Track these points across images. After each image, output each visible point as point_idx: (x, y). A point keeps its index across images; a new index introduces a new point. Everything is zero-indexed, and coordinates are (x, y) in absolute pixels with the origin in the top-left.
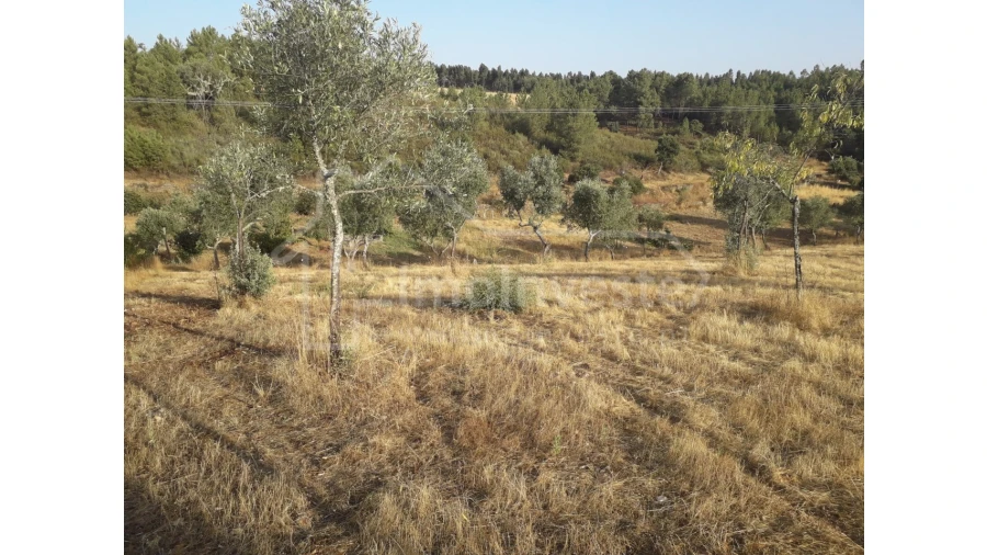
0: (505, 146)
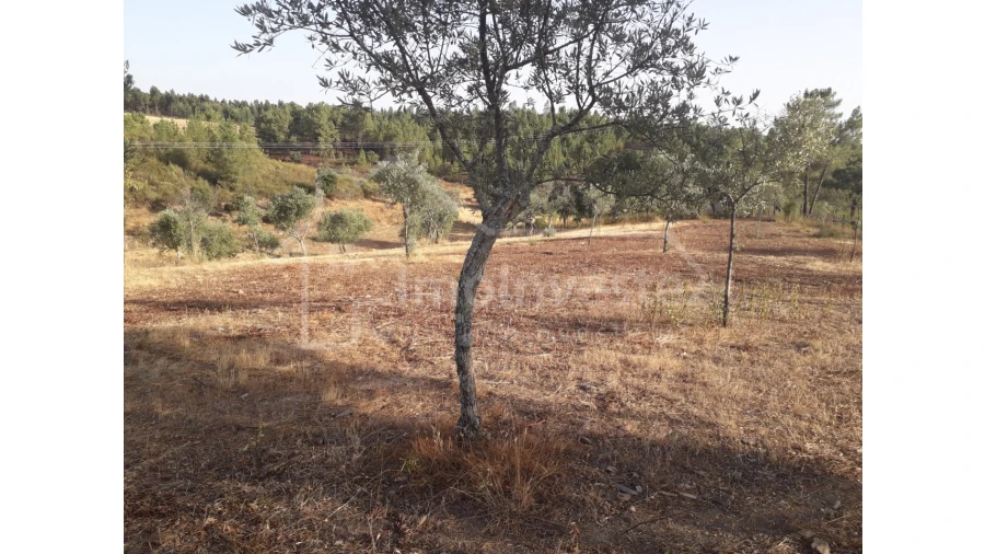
0: (155, 177)
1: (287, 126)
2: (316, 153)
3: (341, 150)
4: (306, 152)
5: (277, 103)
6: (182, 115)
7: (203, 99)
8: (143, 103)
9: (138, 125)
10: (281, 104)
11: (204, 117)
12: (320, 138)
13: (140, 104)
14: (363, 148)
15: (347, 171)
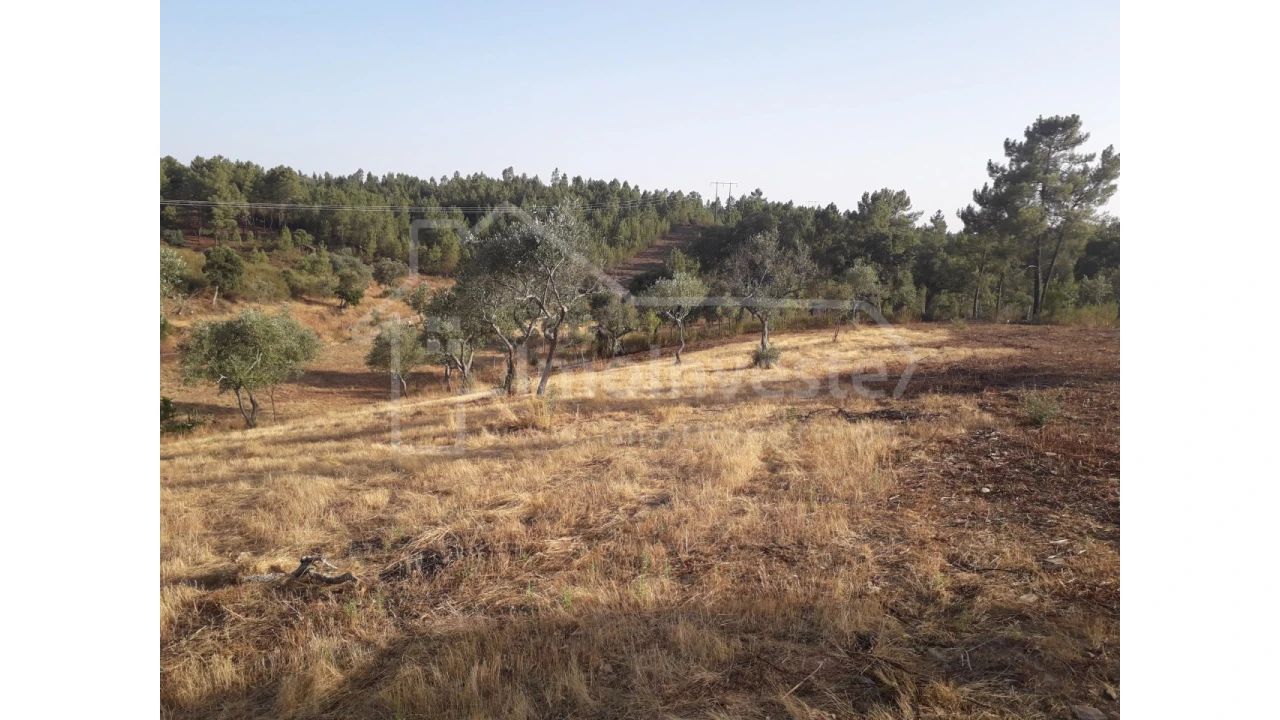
2: (208, 232)
3: (251, 228)
4: (192, 231)
12: (215, 210)
14: (289, 226)
15: (262, 260)
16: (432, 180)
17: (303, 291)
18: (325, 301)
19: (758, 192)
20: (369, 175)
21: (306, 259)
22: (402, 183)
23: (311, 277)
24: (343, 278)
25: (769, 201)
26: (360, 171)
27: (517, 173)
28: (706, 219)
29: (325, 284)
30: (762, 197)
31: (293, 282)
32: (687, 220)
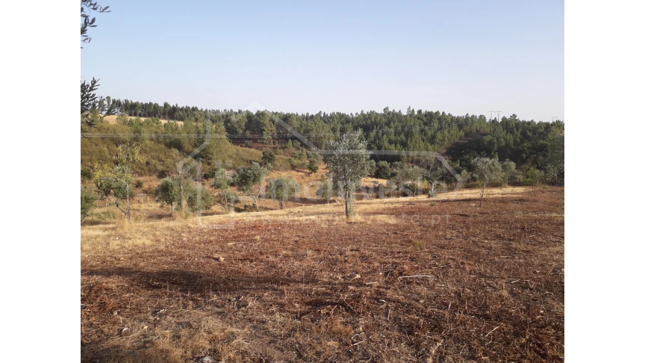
0: (162, 157)
1: (244, 125)
2: (261, 141)
3: (277, 139)
4: (255, 141)
5: (238, 111)
6: (181, 119)
7: (194, 109)
8: (159, 112)
9: (155, 125)
10: (240, 111)
11: (194, 119)
12: (264, 132)
13: (157, 113)
14: (291, 138)
15: (280, 154)
16: (351, 114)
17: (296, 167)
18: (304, 171)
19: (514, 116)
20: (324, 113)
21: (297, 152)
22: (338, 117)
23: (299, 161)
24: (311, 162)
25: (521, 120)
26: (320, 112)
27: (391, 110)
28: (486, 130)
29: (304, 164)
30: (517, 118)
31: (292, 163)
32: (475, 130)
